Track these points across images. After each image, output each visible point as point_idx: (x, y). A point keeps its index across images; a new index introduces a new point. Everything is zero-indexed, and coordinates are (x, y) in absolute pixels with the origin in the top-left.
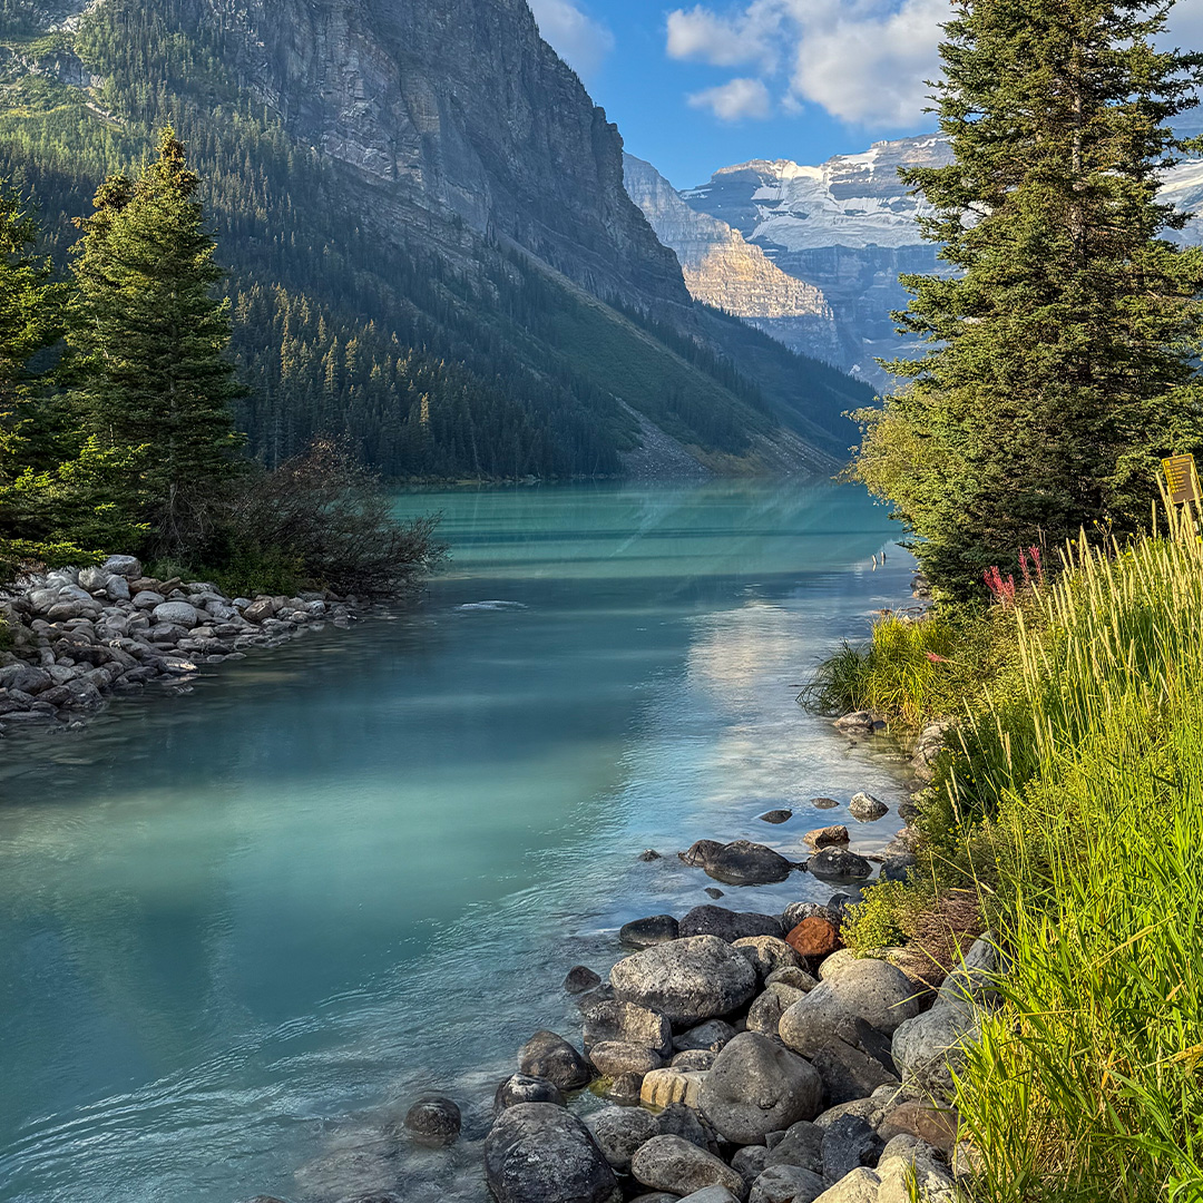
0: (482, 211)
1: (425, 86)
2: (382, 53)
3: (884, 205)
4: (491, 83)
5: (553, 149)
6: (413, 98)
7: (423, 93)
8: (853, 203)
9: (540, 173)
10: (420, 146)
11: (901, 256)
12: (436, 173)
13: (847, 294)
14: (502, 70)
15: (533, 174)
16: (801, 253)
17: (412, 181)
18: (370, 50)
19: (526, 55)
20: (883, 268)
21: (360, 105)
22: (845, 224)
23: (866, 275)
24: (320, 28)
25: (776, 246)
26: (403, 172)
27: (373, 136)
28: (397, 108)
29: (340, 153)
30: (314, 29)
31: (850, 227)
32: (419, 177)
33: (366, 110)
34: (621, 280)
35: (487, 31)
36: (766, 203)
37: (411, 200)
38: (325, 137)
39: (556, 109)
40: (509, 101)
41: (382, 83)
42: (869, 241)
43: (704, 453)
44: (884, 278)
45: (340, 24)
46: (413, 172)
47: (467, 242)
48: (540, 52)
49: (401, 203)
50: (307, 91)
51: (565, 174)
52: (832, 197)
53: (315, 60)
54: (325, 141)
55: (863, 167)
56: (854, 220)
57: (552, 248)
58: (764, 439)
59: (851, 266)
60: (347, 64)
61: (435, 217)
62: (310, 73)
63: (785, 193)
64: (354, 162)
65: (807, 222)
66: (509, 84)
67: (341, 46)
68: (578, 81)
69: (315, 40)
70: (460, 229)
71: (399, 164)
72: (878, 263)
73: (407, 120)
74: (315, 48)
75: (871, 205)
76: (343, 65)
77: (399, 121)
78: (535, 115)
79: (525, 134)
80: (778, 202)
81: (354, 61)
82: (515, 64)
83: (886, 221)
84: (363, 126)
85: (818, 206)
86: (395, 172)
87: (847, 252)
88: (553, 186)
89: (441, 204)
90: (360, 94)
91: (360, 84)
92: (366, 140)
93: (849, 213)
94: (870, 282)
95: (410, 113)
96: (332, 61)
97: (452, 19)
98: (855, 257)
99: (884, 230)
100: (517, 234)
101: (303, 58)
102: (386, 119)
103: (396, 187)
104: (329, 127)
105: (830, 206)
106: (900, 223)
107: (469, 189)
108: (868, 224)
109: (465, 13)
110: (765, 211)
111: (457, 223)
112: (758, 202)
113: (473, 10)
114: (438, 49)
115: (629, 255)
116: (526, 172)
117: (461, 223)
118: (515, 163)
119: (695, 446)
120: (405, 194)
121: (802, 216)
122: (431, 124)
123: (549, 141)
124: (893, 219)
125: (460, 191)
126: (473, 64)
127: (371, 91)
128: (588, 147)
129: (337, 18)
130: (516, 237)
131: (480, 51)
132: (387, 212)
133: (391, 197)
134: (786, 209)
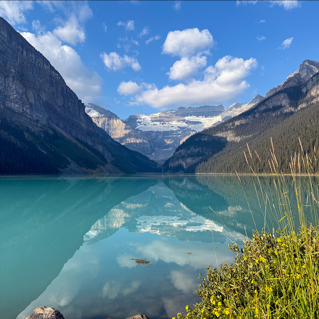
0: (44, 119)
1: (31, 93)
2: (21, 85)
3: (160, 123)
4: (53, 93)
5: (69, 108)
6: (28, 95)
7: (31, 94)
8: (155, 123)
9: (65, 112)
10: (29, 105)
11: (163, 133)
12: (33, 110)
13: (152, 140)
14: (56, 91)
15: (63, 112)
16: (145, 132)
17: (26, 111)
18: (18, 85)
19: (63, 88)
20: (160, 135)
21: (15, 96)
22: (153, 127)
23: (157, 136)
24: (7, 80)
25: (140, 130)
26: (25, 110)
27: (18, 102)
28: (24, 97)
29: (10, 105)
30: (5, 80)
31: (154, 127)
32: (28, 111)
33: (16, 97)
34: (84, 134)
35: (53, 83)
36: (139, 122)
37: (26, 116)
38: (6, 102)
39: (70, 100)
40: (57, 97)
41: (21, 91)
42: (157, 130)
43: (86, 169)
44: (160, 137)
45: (11, 79)
46: (27, 110)
47: (39, 125)
48: (66, 88)
49: (24, 116)
50: (3, 92)
51: (71, 113)
52: (151, 121)
53: (5, 86)
54: (6, 103)
55: (157, 116)
56: (155, 126)
57: (67, 127)
58: (101, 166)
59: (154, 135)
60: (12, 87)
61: (32, 119)
62: (4, 89)
63: (142, 120)
64: (13, 108)
65: (146, 126)
66: (57, 94)
67: (11, 84)
68: (75, 94)
69: (5, 82)
70: (37, 122)
71: (24, 108)
72: (159, 134)
73: (26, 99)
74: (5, 84)
75: (158, 123)
76: (11, 87)
77: (24, 99)
78: (64, 100)
79: (62, 104)
80: (141, 122)
81: (14, 87)
82: (59, 90)
83: (161, 126)
84: (15, 100)
85: (148, 123)
86: (23, 110)
87: (153, 132)
88: (68, 115)
89: (33, 117)
90: (15, 94)
91: (15, 91)
92: (16, 103)
93: (154, 124)
94: (157, 137)
95: (27, 98)
96: (9, 86)
97: (44, 80)
98: (155, 133)
99: (160, 128)
100: (57, 124)
101: (2, 86)
102: (21, 99)
103: (22, 113)
104: (8, 100)
105: (151, 123)
106: (163, 127)
107: (41, 114)
108: (157, 127)
109: (47, 79)
110: (138, 124)
111: (37, 121)
112: (137, 122)
113: (49, 78)
114: (40, 86)
115: (86, 130)
116: (62, 112)
117: (38, 121)
118: (59, 110)
119: (84, 168)
120: (25, 114)
121: (145, 125)
122: (32, 100)
123: (68, 106)
124: (162, 126)
125: (38, 114)
126: (49, 89)
127: (17, 93)
128: (77, 107)
129: (10, 78)
130: (57, 125)
131: (50, 87)
132: (20, 118)
133: (21, 115)
134: (142, 123)
